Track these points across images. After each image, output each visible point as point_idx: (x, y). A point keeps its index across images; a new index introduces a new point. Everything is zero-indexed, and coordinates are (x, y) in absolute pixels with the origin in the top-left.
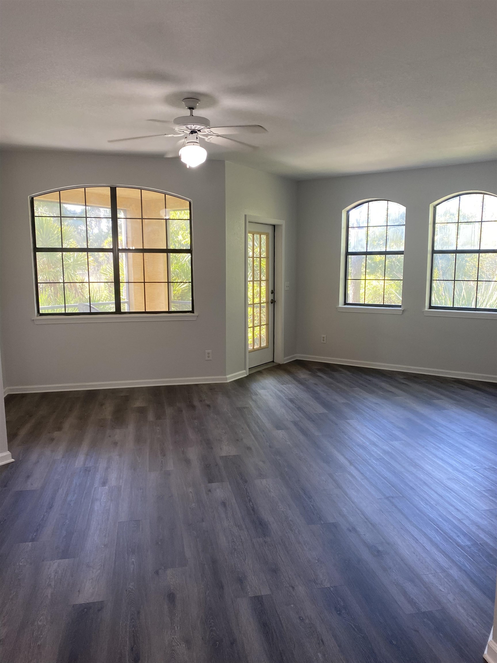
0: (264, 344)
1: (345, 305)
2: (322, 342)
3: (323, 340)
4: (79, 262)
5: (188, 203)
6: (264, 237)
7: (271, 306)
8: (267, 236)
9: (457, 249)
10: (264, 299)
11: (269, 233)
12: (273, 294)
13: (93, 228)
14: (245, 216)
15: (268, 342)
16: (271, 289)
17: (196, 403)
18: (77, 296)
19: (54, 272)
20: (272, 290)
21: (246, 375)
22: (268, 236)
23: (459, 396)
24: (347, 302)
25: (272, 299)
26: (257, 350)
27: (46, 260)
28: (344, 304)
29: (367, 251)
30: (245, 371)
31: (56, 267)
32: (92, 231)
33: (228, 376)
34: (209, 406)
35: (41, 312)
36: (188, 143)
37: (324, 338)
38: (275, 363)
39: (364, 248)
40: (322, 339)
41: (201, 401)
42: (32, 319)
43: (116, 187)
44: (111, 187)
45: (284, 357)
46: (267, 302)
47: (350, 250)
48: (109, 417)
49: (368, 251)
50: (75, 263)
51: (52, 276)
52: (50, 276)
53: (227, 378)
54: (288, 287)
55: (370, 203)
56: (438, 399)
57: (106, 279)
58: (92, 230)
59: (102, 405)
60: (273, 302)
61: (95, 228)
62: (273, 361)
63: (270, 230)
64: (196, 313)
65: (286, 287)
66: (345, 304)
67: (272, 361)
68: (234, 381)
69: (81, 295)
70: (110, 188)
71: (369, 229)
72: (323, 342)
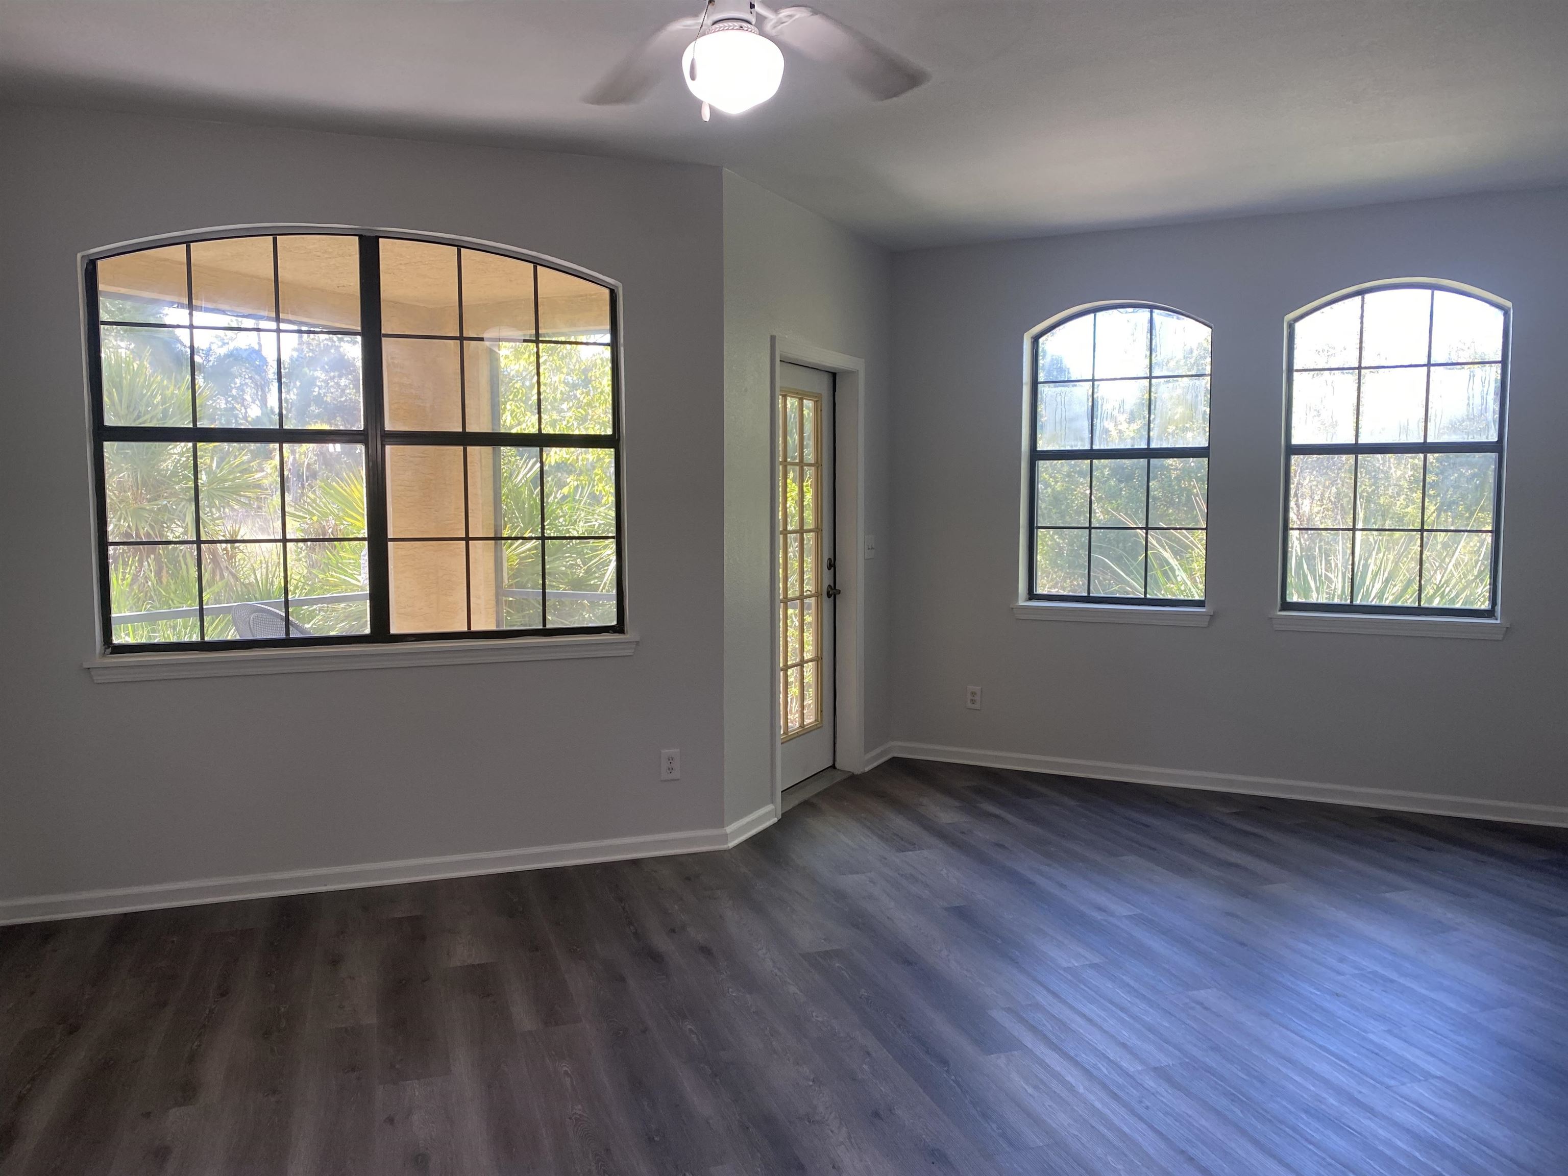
0: (809, 720)
1: (1030, 599)
2: (970, 705)
3: (973, 701)
4: (227, 484)
5: (607, 291)
6: (808, 404)
7: (827, 603)
8: (816, 402)
9: (1360, 442)
10: (809, 588)
11: (821, 394)
12: (833, 568)
13: (246, 403)
14: (773, 338)
15: (821, 711)
16: (827, 555)
17: (663, 943)
18: (218, 577)
19: (152, 511)
20: (830, 559)
21: (775, 820)
22: (819, 404)
23: (1439, 874)
24: (1036, 591)
25: (829, 585)
26: (795, 738)
27: (128, 475)
28: (1027, 596)
29: (1092, 447)
30: (771, 807)
31: (159, 496)
32: (243, 411)
33: (729, 829)
34: (706, 951)
35: (116, 641)
36: (715, 23)
37: (973, 694)
38: (841, 771)
39: (1082, 440)
40: (969, 697)
41: (673, 931)
42: (86, 666)
43: (378, 237)
44: (361, 237)
45: (865, 754)
46: (817, 595)
47: (1042, 446)
48: (371, 1019)
49: (1095, 447)
50: (214, 486)
51: (147, 522)
52: (139, 523)
53: (727, 835)
54: (872, 548)
55: (1099, 314)
56: (1397, 888)
57: (302, 531)
58: (245, 409)
59: (335, 961)
60: (833, 592)
61: (253, 406)
62: (833, 767)
63: (822, 385)
64: (631, 635)
65: (867, 548)
66: (1032, 595)
67: (831, 765)
68: (746, 841)
69: (230, 577)
70: (357, 238)
71: (1098, 386)
72: (973, 706)
